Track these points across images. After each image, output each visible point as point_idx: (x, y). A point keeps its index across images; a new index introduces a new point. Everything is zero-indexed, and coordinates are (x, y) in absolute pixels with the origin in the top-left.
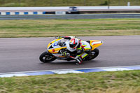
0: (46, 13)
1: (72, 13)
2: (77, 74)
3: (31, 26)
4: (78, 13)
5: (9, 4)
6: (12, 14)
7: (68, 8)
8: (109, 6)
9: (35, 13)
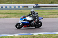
0: (24, 7)
1: (36, 7)
2: (42, 35)
3: (18, 13)
4: (39, 7)
5: (7, 3)
6: (8, 7)
7: (34, 5)
8: (53, 4)
9: (19, 7)
